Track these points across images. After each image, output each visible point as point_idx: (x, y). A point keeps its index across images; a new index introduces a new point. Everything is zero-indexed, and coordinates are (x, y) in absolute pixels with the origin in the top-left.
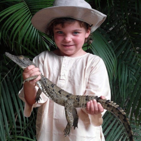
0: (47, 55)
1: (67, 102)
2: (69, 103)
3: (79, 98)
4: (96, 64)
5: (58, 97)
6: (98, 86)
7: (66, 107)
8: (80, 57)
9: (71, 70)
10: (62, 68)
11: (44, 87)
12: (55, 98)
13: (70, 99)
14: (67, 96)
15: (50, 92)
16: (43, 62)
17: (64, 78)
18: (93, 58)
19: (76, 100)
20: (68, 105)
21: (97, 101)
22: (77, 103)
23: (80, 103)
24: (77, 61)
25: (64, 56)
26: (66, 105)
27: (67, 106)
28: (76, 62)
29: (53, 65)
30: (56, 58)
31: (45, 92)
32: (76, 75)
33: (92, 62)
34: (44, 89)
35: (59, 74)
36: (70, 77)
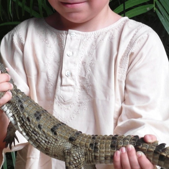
0: (32, 28)
1: (70, 153)
2: (74, 155)
3: (96, 144)
4: (140, 47)
5: (49, 142)
6: (147, 98)
7: (68, 165)
8: (106, 29)
9: (85, 63)
10: (66, 59)
11: (17, 119)
12: (43, 144)
13: (78, 147)
14: (71, 140)
15: (33, 132)
16: (22, 47)
17: (70, 81)
18: (134, 32)
19: (90, 149)
20: (72, 159)
21: (137, 149)
22: (93, 154)
23: (98, 155)
24: (98, 40)
25: (70, 31)
26: (68, 161)
27: (70, 163)
28: (96, 42)
29: (45, 51)
30: (52, 34)
31: (21, 130)
32: (97, 73)
33: (130, 42)
34: (19, 124)
35: (59, 74)
36: (83, 79)
